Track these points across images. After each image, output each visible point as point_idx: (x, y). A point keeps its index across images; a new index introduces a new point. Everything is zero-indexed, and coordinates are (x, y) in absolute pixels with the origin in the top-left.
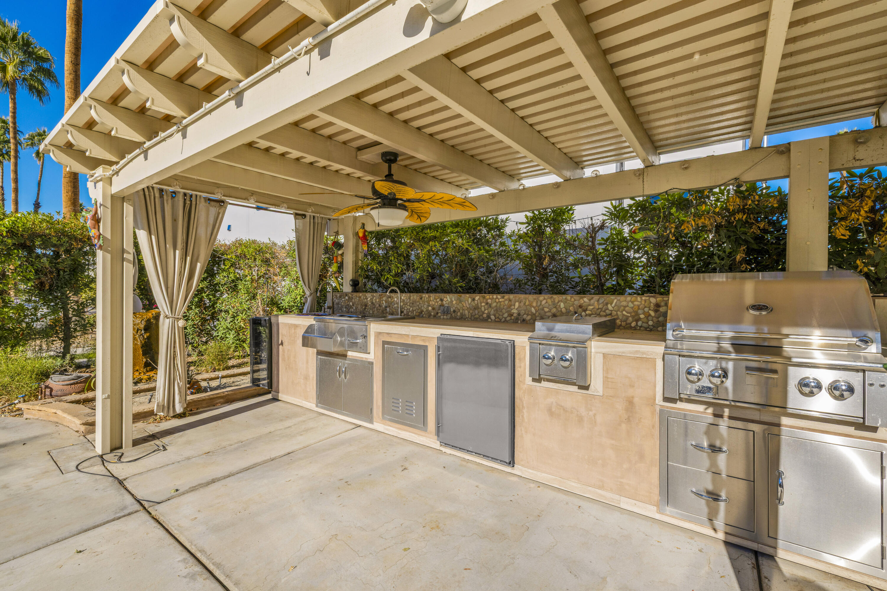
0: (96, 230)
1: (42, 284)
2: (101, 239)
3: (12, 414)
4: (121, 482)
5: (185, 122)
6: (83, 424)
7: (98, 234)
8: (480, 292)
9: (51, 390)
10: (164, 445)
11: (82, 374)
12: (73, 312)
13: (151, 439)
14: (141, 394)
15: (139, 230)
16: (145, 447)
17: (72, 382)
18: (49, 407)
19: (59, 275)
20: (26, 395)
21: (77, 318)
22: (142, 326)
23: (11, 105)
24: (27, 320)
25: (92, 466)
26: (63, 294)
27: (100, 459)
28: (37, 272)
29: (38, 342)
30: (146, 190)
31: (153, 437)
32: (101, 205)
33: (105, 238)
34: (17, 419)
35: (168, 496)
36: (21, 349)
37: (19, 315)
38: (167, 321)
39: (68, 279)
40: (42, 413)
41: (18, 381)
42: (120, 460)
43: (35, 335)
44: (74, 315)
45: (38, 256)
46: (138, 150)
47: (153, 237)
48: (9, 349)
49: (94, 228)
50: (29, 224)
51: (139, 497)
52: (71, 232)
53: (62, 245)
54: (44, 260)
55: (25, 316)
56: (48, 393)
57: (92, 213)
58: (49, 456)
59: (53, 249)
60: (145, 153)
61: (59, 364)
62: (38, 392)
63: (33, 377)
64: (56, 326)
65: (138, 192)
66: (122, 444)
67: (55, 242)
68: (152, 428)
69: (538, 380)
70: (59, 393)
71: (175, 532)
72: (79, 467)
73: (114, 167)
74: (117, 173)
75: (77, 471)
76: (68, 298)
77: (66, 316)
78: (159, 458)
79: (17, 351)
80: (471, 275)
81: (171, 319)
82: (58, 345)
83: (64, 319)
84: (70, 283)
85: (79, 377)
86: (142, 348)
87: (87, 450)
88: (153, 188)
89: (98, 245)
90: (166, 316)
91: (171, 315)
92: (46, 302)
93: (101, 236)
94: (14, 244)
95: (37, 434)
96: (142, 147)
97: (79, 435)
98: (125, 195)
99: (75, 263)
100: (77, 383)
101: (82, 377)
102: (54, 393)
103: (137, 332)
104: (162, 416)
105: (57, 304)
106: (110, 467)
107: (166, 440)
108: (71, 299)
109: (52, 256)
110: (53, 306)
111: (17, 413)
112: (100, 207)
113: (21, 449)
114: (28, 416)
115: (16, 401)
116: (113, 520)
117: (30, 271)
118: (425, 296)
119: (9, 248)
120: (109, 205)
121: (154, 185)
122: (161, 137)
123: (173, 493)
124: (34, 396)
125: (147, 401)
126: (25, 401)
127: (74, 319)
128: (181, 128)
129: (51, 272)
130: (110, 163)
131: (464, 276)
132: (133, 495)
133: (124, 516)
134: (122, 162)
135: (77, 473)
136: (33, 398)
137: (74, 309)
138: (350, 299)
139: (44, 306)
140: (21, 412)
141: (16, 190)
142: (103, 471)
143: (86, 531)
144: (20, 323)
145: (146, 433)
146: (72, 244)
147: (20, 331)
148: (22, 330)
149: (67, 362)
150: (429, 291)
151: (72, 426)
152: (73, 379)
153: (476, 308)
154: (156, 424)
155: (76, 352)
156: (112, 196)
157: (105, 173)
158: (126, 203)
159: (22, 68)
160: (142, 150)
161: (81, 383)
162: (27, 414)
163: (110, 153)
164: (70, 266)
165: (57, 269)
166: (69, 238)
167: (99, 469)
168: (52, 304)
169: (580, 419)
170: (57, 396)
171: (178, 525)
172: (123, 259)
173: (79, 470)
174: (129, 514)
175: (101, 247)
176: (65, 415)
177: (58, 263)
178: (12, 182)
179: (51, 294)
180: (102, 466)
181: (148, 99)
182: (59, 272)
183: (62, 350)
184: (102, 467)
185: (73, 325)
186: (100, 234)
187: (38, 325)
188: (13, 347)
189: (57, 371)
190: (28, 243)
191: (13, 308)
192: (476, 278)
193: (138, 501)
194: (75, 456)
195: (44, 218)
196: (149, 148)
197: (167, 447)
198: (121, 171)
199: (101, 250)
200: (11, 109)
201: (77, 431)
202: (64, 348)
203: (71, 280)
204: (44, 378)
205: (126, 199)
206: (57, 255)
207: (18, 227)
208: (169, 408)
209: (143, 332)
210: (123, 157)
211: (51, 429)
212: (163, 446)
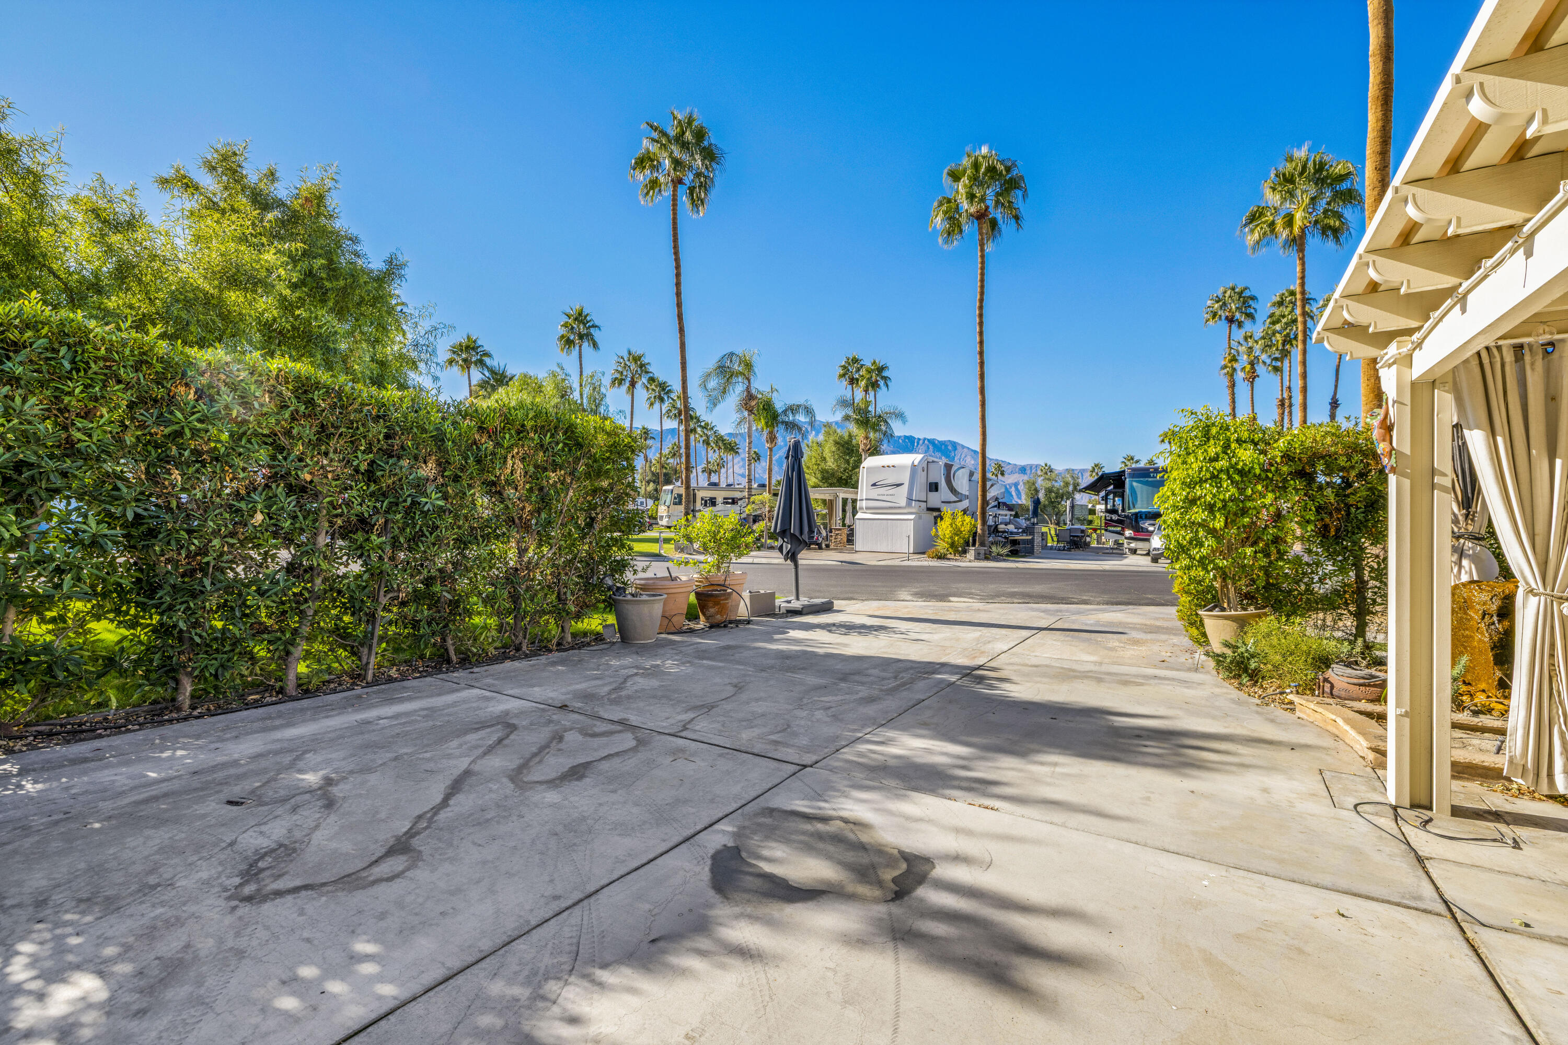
0: (1387, 443)
1: (1326, 527)
2: (1394, 456)
3: (1283, 706)
4: (1420, 860)
5: (1526, 229)
6: (1370, 748)
7: (1388, 450)
9: (1332, 687)
10: (1518, 840)
11: (1378, 674)
12: (1370, 572)
13: (1490, 817)
14: (1486, 734)
15: (1470, 429)
16: (1475, 825)
17: (1362, 681)
18: (1327, 710)
19: (1348, 514)
20: (1299, 685)
21: (1378, 584)
22: (1494, 608)
23: (1298, 269)
24: (1306, 580)
25: (1377, 814)
26: (1355, 543)
27: (1392, 811)
28: (1319, 509)
29: (1321, 615)
30: (1484, 355)
31: (1496, 816)
32: (1394, 402)
33: (1400, 454)
34: (1288, 714)
35: (1506, 924)
36: (1298, 620)
37: (1297, 571)
38: (1533, 601)
39: (1363, 520)
40: (1317, 716)
41: (1290, 663)
42: (1424, 826)
43: (1317, 604)
44: (1372, 578)
45: (1320, 488)
46: (1449, 301)
47: (1500, 439)
48: (1284, 618)
49: (1384, 440)
50: (1308, 443)
51: (1447, 896)
52: (1366, 445)
53: (1353, 467)
54: (1328, 491)
55: (1303, 573)
56: (1327, 689)
57: (1380, 418)
58: (1320, 777)
59: (1341, 474)
60: (1463, 300)
61: (1345, 651)
62: (1315, 684)
63: (1309, 660)
64: (1345, 592)
65: (1466, 361)
66: (1431, 802)
67: (1343, 464)
68: (1496, 800)
70: (1343, 694)
71: (1508, 986)
72: (1359, 808)
73: (1416, 337)
74: (1419, 345)
75: (1355, 813)
76: (1362, 549)
77: (1359, 577)
78: (1502, 856)
79: (1293, 623)
81: (1543, 598)
82: (1349, 622)
83: (1356, 583)
84: (1366, 527)
85: (1373, 677)
86: (1492, 649)
87: (1375, 790)
88: (1499, 348)
89: (1389, 467)
90: (1531, 591)
91: (1542, 590)
92: (1331, 556)
93: (1394, 452)
94: (1290, 473)
95: (1309, 742)
96: (1455, 294)
97: (1365, 764)
98: (1437, 376)
99: (1374, 494)
100: (1369, 685)
101: (1378, 677)
102: (1335, 692)
103: (1483, 618)
104: (1524, 788)
105: (1345, 559)
106: (1406, 829)
107: (1523, 832)
108: (1367, 551)
109: (1339, 485)
110: (1340, 561)
111: (1288, 706)
112: (1393, 406)
113: (1286, 754)
114: (1301, 715)
115: (1288, 691)
116: (1398, 904)
117: (1310, 510)
119: (1284, 479)
120: (1407, 399)
121: (1500, 343)
122: (1486, 269)
123: (1516, 924)
124: (1310, 689)
125: (1494, 749)
126: (1298, 693)
127: (1372, 583)
128: (1520, 241)
129: (1338, 510)
130: (1409, 332)
132: (1437, 888)
133: (1416, 909)
134: (1427, 325)
135: (1354, 814)
136: (1308, 692)
137: (1372, 568)
139: (1329, 560)
140: (1292, 707)
141: (1304, 389)
142: (1395, 832)
143: (1355, 895)
144: (1297, 583)
145: (1483, 804)
146: (1368, 464)
147: (1298, 594)
148: (1300, 594)
149: (1358, 650)
151: (1357, 747)
152: (1363, 678)
154: (1506, 797)
155: (1375, 638)
156: (1413, 384)
157: (1401, 351)
158: (1439, 389)
159: (1313, 208)
160: (1456, 299)
161: (1375, 686)
162: (1300, 711)
163: (1407, 317)
164: (1365, 499)
165: (1346, 504)
166: (1364, 454)
167: (1387, 822)
168: (1340, 558)
170: (1339, 697)
171: (1516, 981)
172: (1433, 486)
173: (1358, 812)
174: (1425, 911)
175: (1393, 470)
176: (1347, 728)
177: (1348, 496)
178: (1299, 378)
179: (1337, 544)
180: (1394, 822)
181: (1450, 222)
182: (1349, 508)
183: (1354, 631)
184: (1393, 825)
185: (1370, 594)
186: (1393, 449)
187: (1320, 590)
188: (1288, 616)
189: (1342, 661)
190: (1308, 469)
191: (1289, 562)
193: (1445, 902)
194: (1356, 791)
195: (1328, 429)
196: (1469, 291)
197: (1522, 845)
198: (1426, 341)
199: (1395, 473)
200: (1299, 275)
201: (1363, 758)
202: (1357, 628)
203: (1367, 521)
204: (1323, 667)
205: (1437, 382)
206: (1348, 484)
207: (1295, 448)
208: (1537, 775)
209: (1495, 618)
210: (1428, 318)
211: (1327, 742)
212: (1514, 839)
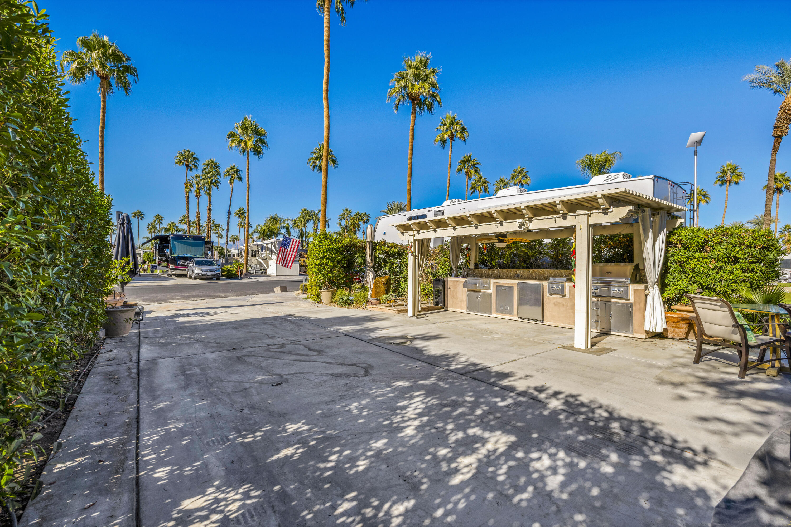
8: (532, 268)
9: (371, 303)
40: (375, 309)
41: (360, 299)
63: (365, 297)
69: (551, 294)
80: (528, 262)
118: (509, 270)
131: (525, 262)
138: (474, 271)
150: (509, 268)
153: (531, 274)
169: (563, 305)
192: (531, 263)
204: (367, 299)
